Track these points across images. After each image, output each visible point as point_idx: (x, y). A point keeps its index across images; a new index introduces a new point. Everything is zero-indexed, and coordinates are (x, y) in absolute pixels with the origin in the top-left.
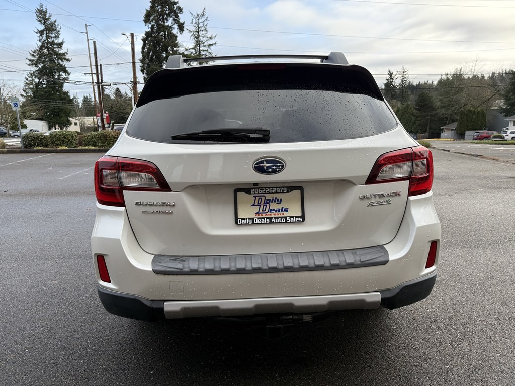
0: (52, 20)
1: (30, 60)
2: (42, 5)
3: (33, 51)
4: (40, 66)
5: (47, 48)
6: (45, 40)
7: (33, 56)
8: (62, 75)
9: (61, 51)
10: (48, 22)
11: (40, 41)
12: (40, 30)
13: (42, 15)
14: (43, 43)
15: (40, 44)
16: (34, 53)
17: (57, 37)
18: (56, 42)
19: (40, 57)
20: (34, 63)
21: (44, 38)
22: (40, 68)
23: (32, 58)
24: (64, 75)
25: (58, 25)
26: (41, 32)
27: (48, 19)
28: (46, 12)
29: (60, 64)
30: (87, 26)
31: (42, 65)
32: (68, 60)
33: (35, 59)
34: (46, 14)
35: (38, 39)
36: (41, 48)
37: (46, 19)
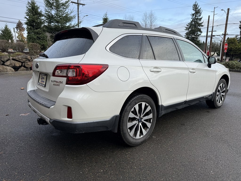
0: (199, 8)
1: (186, 28)
2: (196, 2)
3: (188, 23)
4: (190, 30)
5: (195, 21)
6: (194, 18)
7: (188, 26)
8: (198, 33)
9: (200, 22)
10: (197, 9)
11: (192, 19)
12: (193, 13)
13: (195, 7)
14: (193, 19)
15: (192, 20)
16: (188, 24)
17: (200, 16)
18: (199, 18)
19: (190, 26)
20: (187, 29)
21: (194, 17)
22: (189, 31)
23: (187, 27)
24: (199, 33)
25: (201, 10)
26: (193, 15)
27: (197, 8)
28: (197, 5)
29: (198, 28)
30: (215, 8)
31: (191, 29)
32: (202, 26)
33: (188, 27)
34: (197, 6)
35: (191, 18)
36: (192, 22)
37: (196, 8)
